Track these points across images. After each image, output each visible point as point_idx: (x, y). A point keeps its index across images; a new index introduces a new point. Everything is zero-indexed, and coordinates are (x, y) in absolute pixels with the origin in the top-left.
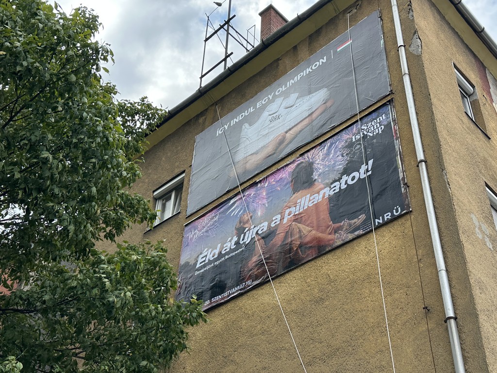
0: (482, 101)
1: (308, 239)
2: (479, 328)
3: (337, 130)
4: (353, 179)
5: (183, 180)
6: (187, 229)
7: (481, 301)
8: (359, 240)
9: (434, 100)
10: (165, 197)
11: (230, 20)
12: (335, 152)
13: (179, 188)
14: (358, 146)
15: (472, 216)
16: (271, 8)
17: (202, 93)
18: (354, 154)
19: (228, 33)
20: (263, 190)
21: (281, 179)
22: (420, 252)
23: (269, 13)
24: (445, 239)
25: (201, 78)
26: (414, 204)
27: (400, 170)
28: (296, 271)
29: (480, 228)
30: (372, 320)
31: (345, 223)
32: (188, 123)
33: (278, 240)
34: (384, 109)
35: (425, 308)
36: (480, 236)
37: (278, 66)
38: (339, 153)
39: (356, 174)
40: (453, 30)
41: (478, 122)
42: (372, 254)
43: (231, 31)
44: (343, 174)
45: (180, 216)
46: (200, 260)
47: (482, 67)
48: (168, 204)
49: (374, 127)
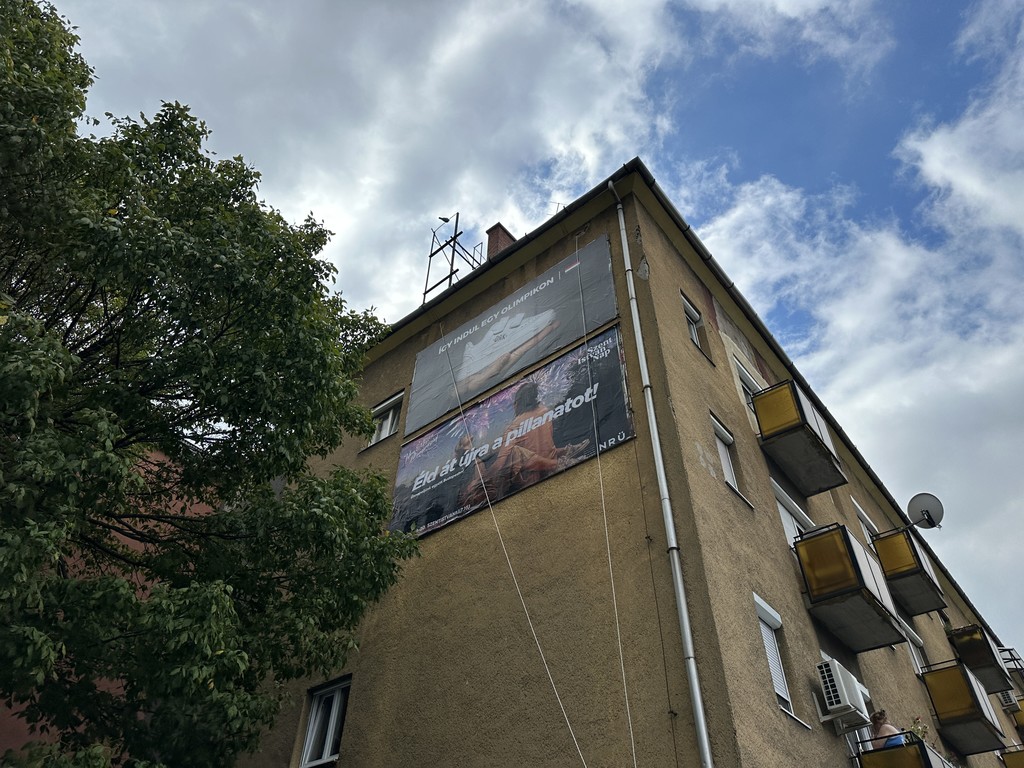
0: (708, 329)
1: (529, 464)
2: (702, 559)
3: (563, 352)
4: (578, 402)
5: (402, 398)
6: (403, 450)
7: (704, 530)
8: (581, 466)
9: (660, 326)
10: (383, 415)
11: (456, 236)
12: (560, 375)
13: (397, 407)
14: (584, 370)
15: (696, 443)
16: (499, 226)
17: (425, 309)
18: (580, 376)
19: (454, 250)
20: (485, 411)
21: (504, 400)
22: (644, 479)
23: (497, 231)
24: (669, 467)
25: (425, 294)
26: (638, 429)
27: (626, 394)
28: (516, 496)
29: (704, 457)
30: (594, 550)
31: (569, 447)
32: (410, 340)
33: (499, 463)
34: (611, 332)
35: (648, 537)
36: (704, 465)
37: (504, 284)
38: (564, 376)
39: (581, 398)
40: (680, 256)
41: (704, 350)
42: (595, 481)
43: (457, 247)
44: (567, 397)
45: (397, 436)
46: (417, 483)
47: (708, 295)
48: (385, 423)
49: (600, 351)
